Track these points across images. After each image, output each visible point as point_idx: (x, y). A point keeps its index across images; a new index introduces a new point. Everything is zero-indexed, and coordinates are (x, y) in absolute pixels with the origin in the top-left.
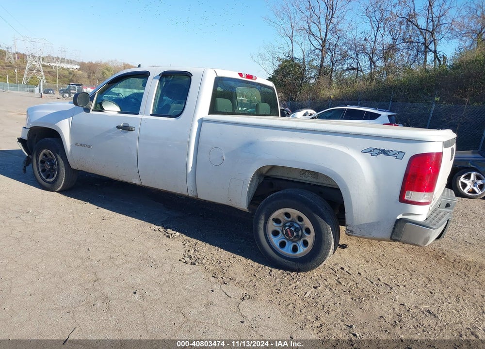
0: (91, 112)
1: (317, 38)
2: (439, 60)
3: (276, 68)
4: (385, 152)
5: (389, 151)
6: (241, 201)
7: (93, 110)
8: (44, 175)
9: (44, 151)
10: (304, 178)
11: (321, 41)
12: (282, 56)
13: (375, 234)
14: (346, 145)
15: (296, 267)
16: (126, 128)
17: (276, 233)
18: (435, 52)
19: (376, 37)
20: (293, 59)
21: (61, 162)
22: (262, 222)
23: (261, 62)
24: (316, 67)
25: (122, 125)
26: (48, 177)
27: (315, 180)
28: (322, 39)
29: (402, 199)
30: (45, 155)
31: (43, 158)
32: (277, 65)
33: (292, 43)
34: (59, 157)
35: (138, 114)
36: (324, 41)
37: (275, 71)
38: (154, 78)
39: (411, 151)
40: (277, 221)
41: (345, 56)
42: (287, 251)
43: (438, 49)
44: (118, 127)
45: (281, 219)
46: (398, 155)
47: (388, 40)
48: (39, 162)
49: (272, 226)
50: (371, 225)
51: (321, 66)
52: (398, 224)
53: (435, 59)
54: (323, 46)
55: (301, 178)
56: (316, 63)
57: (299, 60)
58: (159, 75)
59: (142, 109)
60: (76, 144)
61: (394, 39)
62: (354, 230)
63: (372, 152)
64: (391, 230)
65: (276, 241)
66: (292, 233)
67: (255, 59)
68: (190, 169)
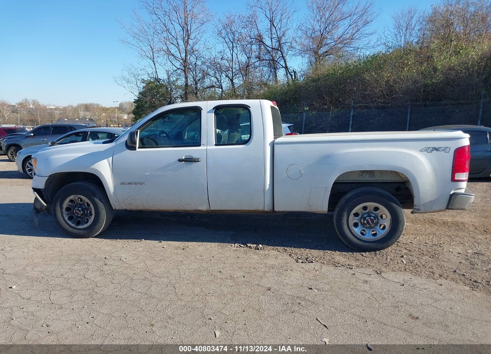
0: (138, 150)
1: (178, 59)
2: (291, 75)
3: (141, 90)
4: (436, 149)
5: (438, 148)
6: (321, 205)
7: (139, 148)
8: (73, 223)
9: (72, 197)
10: (363, 179)
11: (181, 61)
12: (146, 78)
13: (435, 208)
14: (407, 148)
15: (379, 247)
16: (189, 160)
17: (356, 225)
18: (286, 68)
19: (232, 56)
20: (158, 80)
21: (101, 205)
22: (345, 218)
23: (126, 85)
24: (180, 87)
25: (184, 158)
26: (78, 223)
27: (372, 179)
28: (182, 59)
29: (453, 179)
30: (71, 201)
31: (69, 205)
32: (142, 87)
33: (155, 65)
34: (97, 200)
35: (200, 145)
36: (185, 61)
37: (140, 93)
38: (208, 112)
39: (454, 146)
40: (356, 215)
41: (205, 74)
42: (368, 236)
43: (288, 65)
44: (180, 160)
45: (359, 212)
46: (445, 149)
47: (243, 58)
48: (64, 210)
49: (353, 220)
50: (433, 202)
51: (187, 85)
52: (453, 197)
53: (287, 73)
54: (185, 67)
55: (360, 179)
56: (181, 82)
57: (163, 81)
58: (213, 109)
59: (203, 141)
60: (122, 184)
61: (248, 58)
62: (420, 208)
63: (428, 150)
64: (447, 203)
65: (357, 231)
66: (372, 221)
67: (119, 82)
68: (267, 187)
